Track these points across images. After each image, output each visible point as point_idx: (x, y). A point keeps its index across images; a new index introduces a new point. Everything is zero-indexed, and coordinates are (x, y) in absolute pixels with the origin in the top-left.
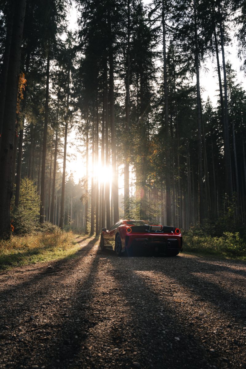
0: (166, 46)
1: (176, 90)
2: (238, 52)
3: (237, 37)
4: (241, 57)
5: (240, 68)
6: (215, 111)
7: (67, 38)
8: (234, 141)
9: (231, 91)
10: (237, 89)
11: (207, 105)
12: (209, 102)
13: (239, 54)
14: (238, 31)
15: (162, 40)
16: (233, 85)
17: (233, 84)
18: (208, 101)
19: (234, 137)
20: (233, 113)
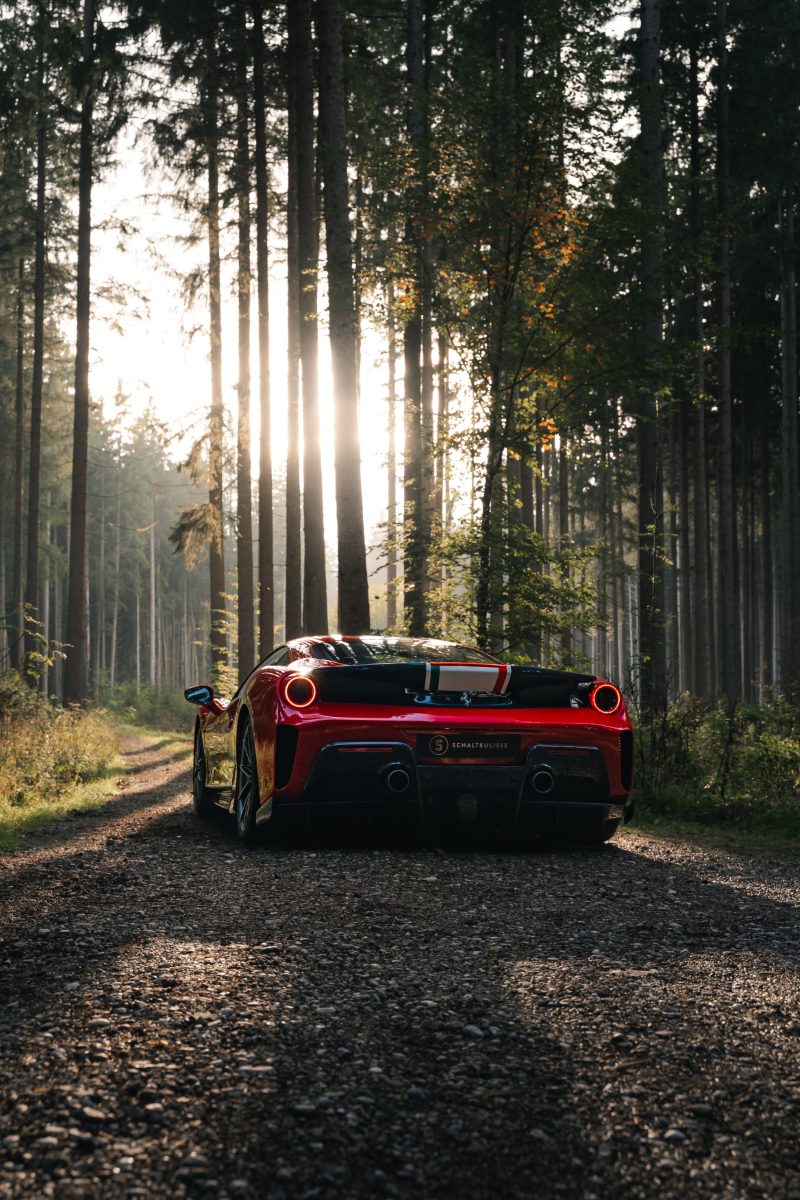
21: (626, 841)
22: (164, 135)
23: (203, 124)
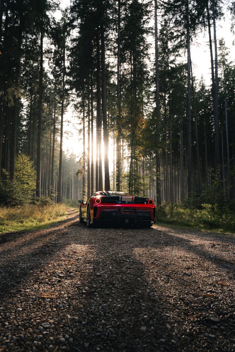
0: (158, 21)
1: (170, 68)
2: (231, 26)
3: (230, 11)
4: (234, 32)
5: (232, 43)
6: (209, 90)
7: (62, 17)
8: (226, 118)
9: (224, 69)
10: (231, 66)
11: (200, 83)
12: (202, 81)
13: (232, 28)
14: (232, 4)
15: (154, 15)
16: (226, 63)
17: (226, 61)
18: (202, 79)
19: (226, 114)
20: (226, 92)
21: (154, 227)
22: (76, 107)
23: (82, 105)
